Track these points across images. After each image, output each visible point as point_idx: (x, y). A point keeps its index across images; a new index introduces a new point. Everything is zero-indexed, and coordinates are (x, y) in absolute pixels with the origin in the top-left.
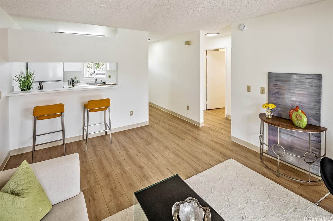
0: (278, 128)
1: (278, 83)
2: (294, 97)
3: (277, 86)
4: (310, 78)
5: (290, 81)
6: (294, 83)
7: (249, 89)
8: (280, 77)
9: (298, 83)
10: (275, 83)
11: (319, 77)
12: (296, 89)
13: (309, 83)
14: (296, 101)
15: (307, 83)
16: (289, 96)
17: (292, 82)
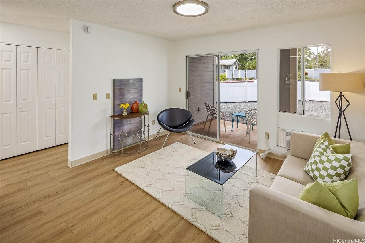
0: (123, 119)
1: (122, 87)
2: (131, 96)
3: (121, 89)
4: (138, 81)
5: (128, 84)
6: (131, 85)
7: (95, 97)
8: (123, 82)
9: (133, 85)
10: (120, 87)
11: (141, 80)
12: (132, 90)
13: (138, 84)
14: (132, 98)
15: (137, 85)
16: (128, 96)
17: (130, 85)
